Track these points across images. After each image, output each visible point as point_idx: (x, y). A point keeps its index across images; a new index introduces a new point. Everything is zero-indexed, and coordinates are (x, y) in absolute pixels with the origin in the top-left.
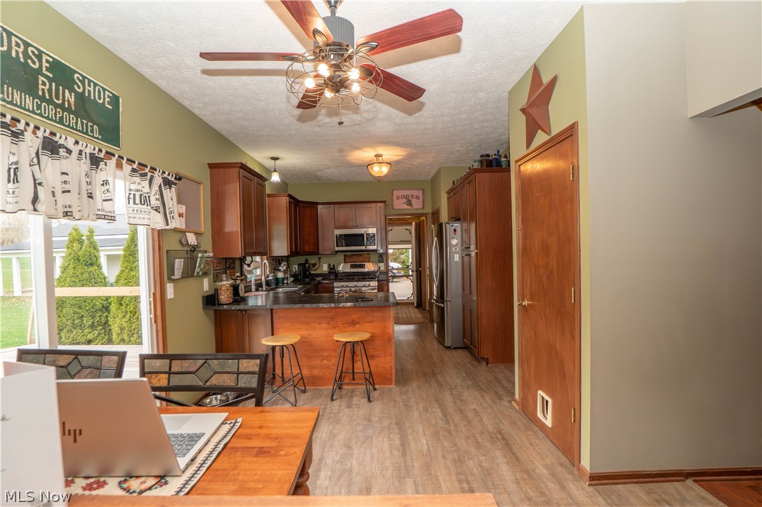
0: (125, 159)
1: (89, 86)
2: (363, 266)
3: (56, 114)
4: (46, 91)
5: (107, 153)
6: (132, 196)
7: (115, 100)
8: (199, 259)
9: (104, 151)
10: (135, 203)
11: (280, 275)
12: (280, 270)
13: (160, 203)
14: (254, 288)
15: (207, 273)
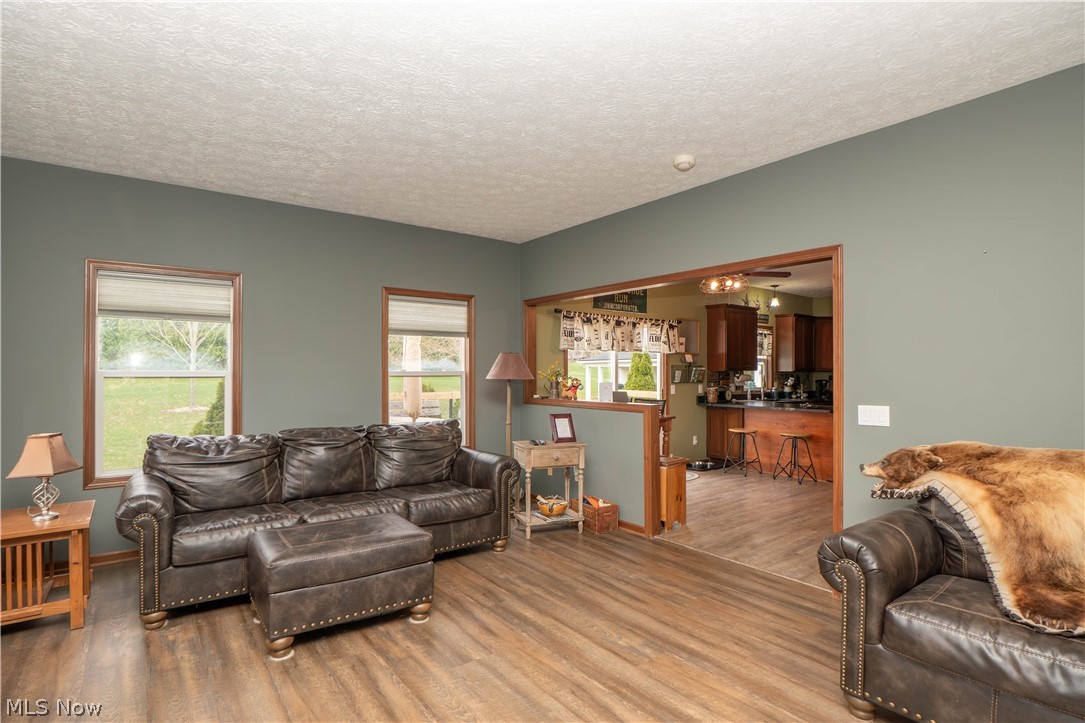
0: (648, 319)
4: (617, 299)
6: (652, 338)
8: (693, 372)
9: (639, 318)
10: (653, 341)
11: (787, 389)
12: (786, 385)
13: (666, 339)
14: (749, 396)
15: (700, 382)
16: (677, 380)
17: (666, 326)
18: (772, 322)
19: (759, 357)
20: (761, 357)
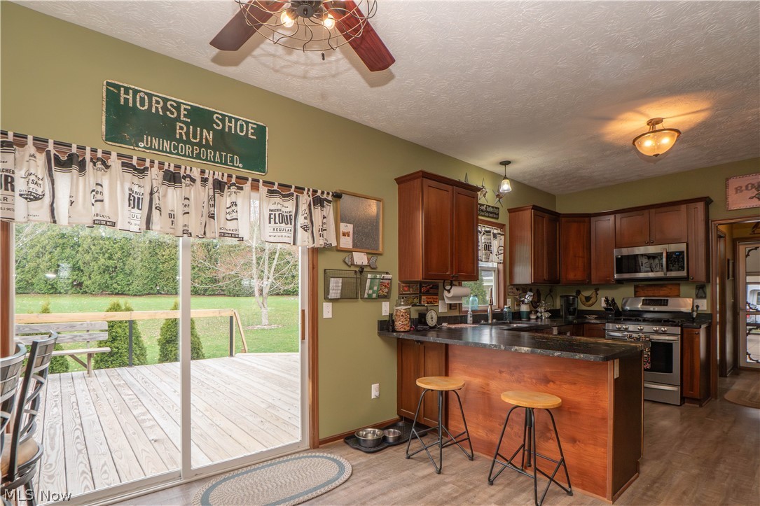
0: (261, 181)
1: (230, 122)
2: (665, 303)
3: (192, 152)
4: (183, 134)
5: (238, 177)
6: (272, 216)
7: (260, 131)
8: (368, 281)
9: (234, 176)
10: (275, 223)
11: (524, 308)
12: (523, 302)
13: (307, 222)
14: (470, 319)
15: (386, 297)
16: (334, 294)
17: (305, 199)
18: (504, 218)
19: (482, 264)
20: (490, 265)
